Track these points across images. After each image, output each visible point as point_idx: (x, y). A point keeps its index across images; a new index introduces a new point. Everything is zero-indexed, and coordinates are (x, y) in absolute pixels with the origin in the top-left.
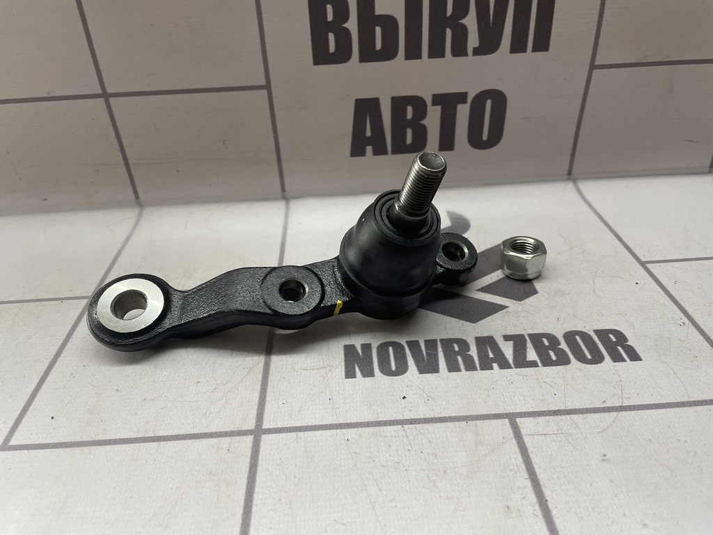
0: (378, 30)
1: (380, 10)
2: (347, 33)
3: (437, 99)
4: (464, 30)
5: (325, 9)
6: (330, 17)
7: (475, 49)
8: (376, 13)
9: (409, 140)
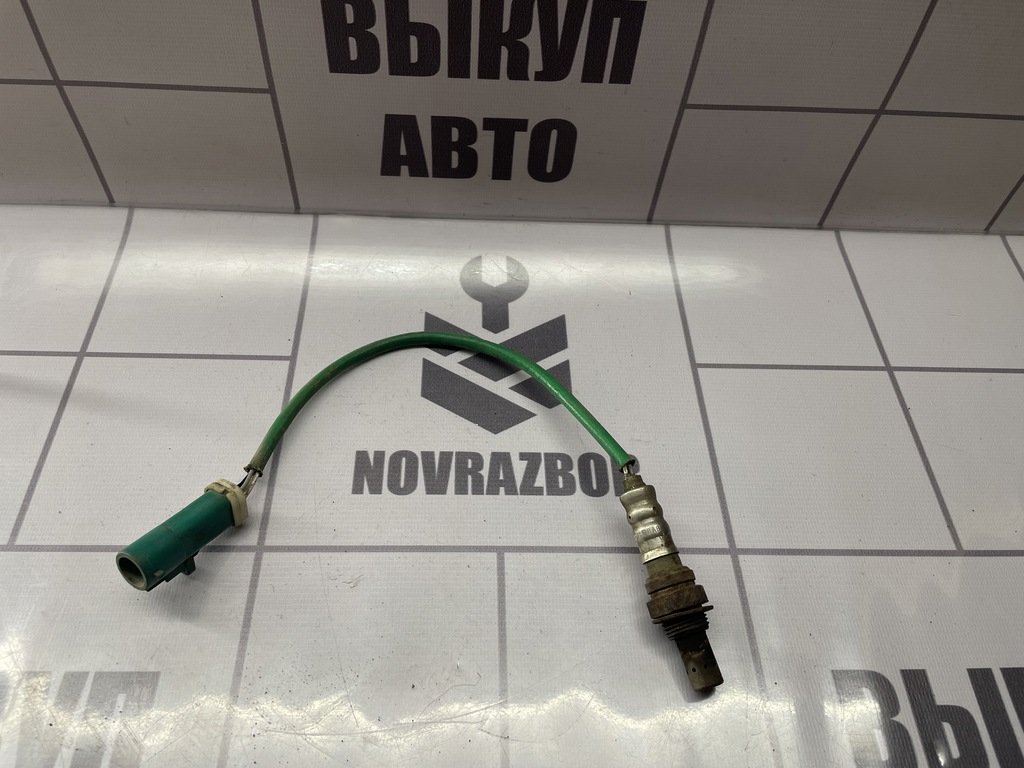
0: (413, 40)
1: (415, 16)
2: (374, 39)
3: (489, 123)
4: (525, 51)
5: (344, 10)
6: (350, 19)
7: (536, 73)
8: (411, 20)
9: (455, 164)
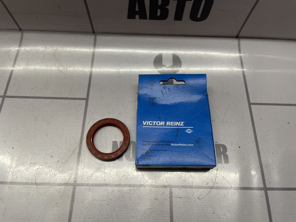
9: (159, 14)
